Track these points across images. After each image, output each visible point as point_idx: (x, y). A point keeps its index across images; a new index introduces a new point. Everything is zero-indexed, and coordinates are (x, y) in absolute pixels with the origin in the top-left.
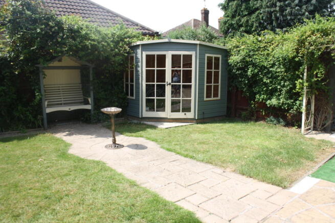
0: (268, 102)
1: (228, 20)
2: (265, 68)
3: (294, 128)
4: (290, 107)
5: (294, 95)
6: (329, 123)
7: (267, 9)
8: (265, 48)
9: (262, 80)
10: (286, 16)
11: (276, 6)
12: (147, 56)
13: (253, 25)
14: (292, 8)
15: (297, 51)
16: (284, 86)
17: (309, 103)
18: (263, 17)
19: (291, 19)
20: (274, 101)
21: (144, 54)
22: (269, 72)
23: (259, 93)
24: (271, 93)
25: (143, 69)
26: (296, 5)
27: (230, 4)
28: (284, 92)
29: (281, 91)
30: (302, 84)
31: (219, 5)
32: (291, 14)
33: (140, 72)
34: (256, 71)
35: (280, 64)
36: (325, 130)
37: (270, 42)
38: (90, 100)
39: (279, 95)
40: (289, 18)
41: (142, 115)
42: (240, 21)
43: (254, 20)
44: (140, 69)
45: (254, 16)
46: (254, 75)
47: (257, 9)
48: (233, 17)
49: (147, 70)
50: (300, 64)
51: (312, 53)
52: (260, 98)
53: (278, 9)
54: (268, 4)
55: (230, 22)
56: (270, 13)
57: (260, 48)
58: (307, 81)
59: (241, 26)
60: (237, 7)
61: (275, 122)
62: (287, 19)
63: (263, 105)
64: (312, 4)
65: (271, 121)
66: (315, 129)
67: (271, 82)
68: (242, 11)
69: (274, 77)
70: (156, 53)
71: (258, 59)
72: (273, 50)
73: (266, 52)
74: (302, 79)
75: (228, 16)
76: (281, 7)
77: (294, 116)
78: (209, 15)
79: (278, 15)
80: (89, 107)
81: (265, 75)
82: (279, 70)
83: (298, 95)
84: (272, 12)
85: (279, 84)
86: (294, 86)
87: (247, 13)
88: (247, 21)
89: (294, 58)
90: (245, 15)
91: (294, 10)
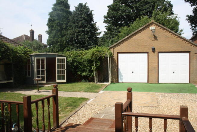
0: (82, 74)
1: (51, 39)
2: (81, 62)
3: (92, 82)
4: (90, 75)
5: (91, 71)
6: (102, 79)
7: (70, 36)
8: (80, 56)
9: (79, 67)
10: (79, 39)
11: (74, 35)
12: (37, 59)
13: (63, 42)
14: (81, 36)
15: (92, 57)
16: (88, 68)
17: (96, 74)
18: (68, 39)
19: (81, 41)
20: (84, 74)
21: (36, 58)
22: (82, 64)
23: (79, 71)
24: (83, 71)
25: (35, 64)
26: (83, 35)
27: (52, 32)
28: (87, 70)
29: (86, 70)
30: (94, 67)
31: (46, 32)
32: (81, 39)
33: (34, 65)
34: (77, 64)
35: (86, 61)
36: (101, 82)
37: (82, 53)
38: (12, 78)
39: (86, 72)
40: (80, 40)
41: (35, 83)
42: (57, 40)
43: (64, 40)
44: (34, 64)
45: (64, 38)
46: (77, 65)
47: (65, 35)
48: (54, 38)
49: (37, 65)
50: (93, 61)
51: (96, 58)
52: (79, 73)
53: (75, 36)
54: (71, 34)
55: (52, 40)
56: (72, 38)
57: (78, 55)
58: (95, 66)
59: (58, 42)
60: (56, 34)
61: (85, 81)
62: (79, 41)
63: (80, 76)
64: (89, 35)
65: (83, 81)
66: (98, 82)
67: (83, 67)
68: (58, 35)
69: (84, 66)
70: (40, 58)
71: (78, 59)
72: (83, 56)
73: (80, 57)
74: (94, 66)
75: (51, 37)
76: (77, 35)
77: (92, 78)
78: (34, 33)
79: (76, 39)
80: (12, 81)
81: (81, 65)
82: (86, 63)
83: (93, 71)
84: (73, 37)
85: (86, 68)
86: (91, 68)
87: (60, 36)
88: (61, 40)
89: (91, 59)
90: (60, 37)
91: (82, 37)
